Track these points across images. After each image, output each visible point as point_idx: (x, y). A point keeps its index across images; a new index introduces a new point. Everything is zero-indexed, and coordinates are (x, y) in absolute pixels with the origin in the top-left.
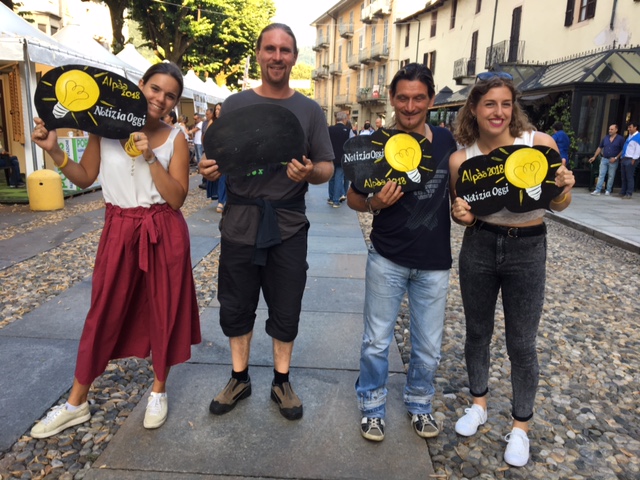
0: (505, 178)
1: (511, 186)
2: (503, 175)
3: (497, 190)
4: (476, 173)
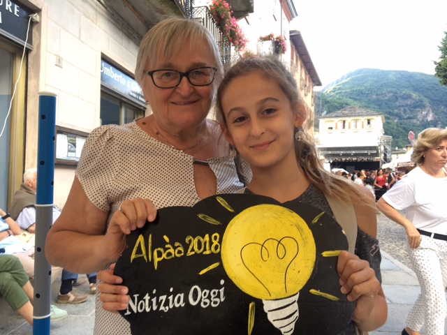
0: (221, 267)
1: (231, 288)
2: (217, 257)
3: (200, 294)
4: (163, 244)
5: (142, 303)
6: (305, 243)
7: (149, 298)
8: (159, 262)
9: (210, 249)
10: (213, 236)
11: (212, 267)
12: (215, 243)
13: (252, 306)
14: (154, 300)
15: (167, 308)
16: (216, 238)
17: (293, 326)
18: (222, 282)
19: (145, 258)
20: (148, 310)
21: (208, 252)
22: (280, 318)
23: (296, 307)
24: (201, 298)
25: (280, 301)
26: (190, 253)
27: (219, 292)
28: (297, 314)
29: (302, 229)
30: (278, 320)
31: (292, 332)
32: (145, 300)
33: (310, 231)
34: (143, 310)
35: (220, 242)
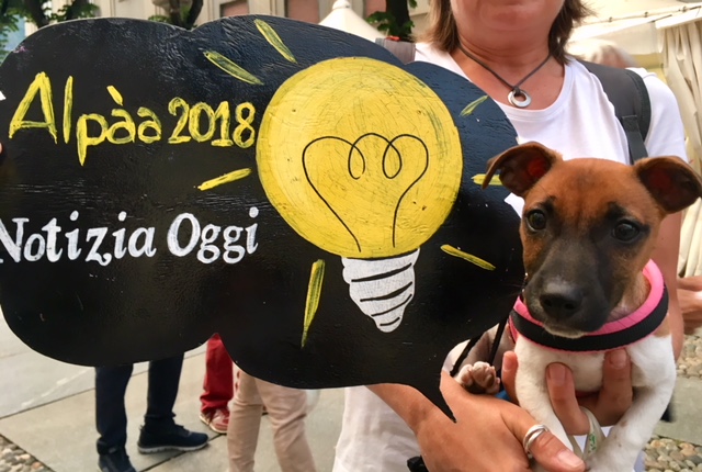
0: (254, 180)
1: (274, 226)
2: (247, 157)
3: (197, 233)
4: (106, 106)
5: (37, 241)
6: (442, 153)
7: (59, 229)
8: (90, 148)
9: (231, 137)
10: (240, 108)
11: (230, 177)
12: (244, 124)
13: (318, 269)
14: (73, 236)
15: (108, 257)
16: (245, 113)
17: (400, 312)
18: (254, 212)
19: (53, 131)
20: (53, 257)
21: (223, 142)
22: (375, 296)
23: (410, 275)
24: (200, 241)
25: (379, 262)
26: (176, 138)
27: (244, 234)
28: (411, 291)
29: (439, 124)
30: (371, 299)
31: (397, 324)
32: (45, 235)
33: (455, 129)
34: (38, 257)
35: (256, 124)
